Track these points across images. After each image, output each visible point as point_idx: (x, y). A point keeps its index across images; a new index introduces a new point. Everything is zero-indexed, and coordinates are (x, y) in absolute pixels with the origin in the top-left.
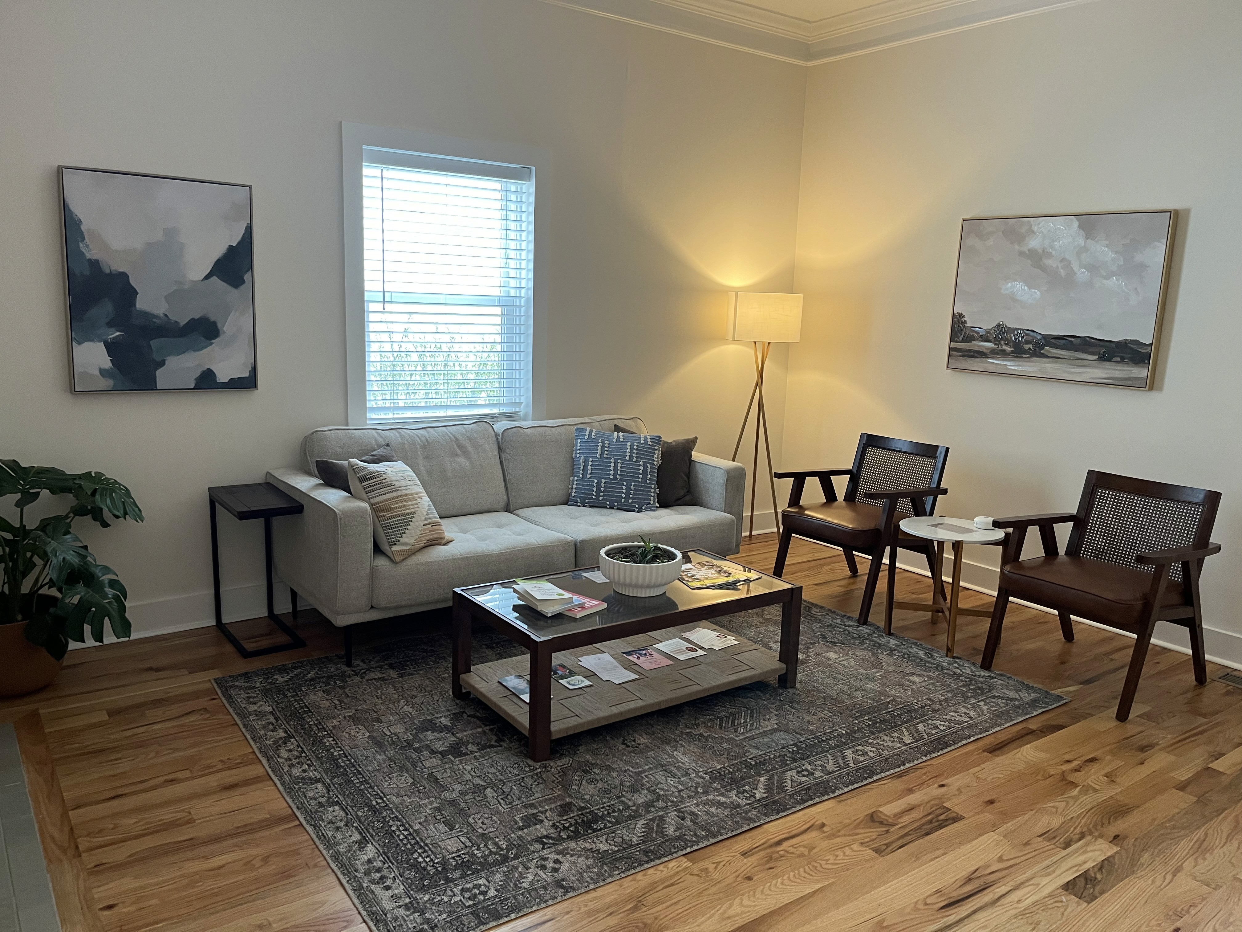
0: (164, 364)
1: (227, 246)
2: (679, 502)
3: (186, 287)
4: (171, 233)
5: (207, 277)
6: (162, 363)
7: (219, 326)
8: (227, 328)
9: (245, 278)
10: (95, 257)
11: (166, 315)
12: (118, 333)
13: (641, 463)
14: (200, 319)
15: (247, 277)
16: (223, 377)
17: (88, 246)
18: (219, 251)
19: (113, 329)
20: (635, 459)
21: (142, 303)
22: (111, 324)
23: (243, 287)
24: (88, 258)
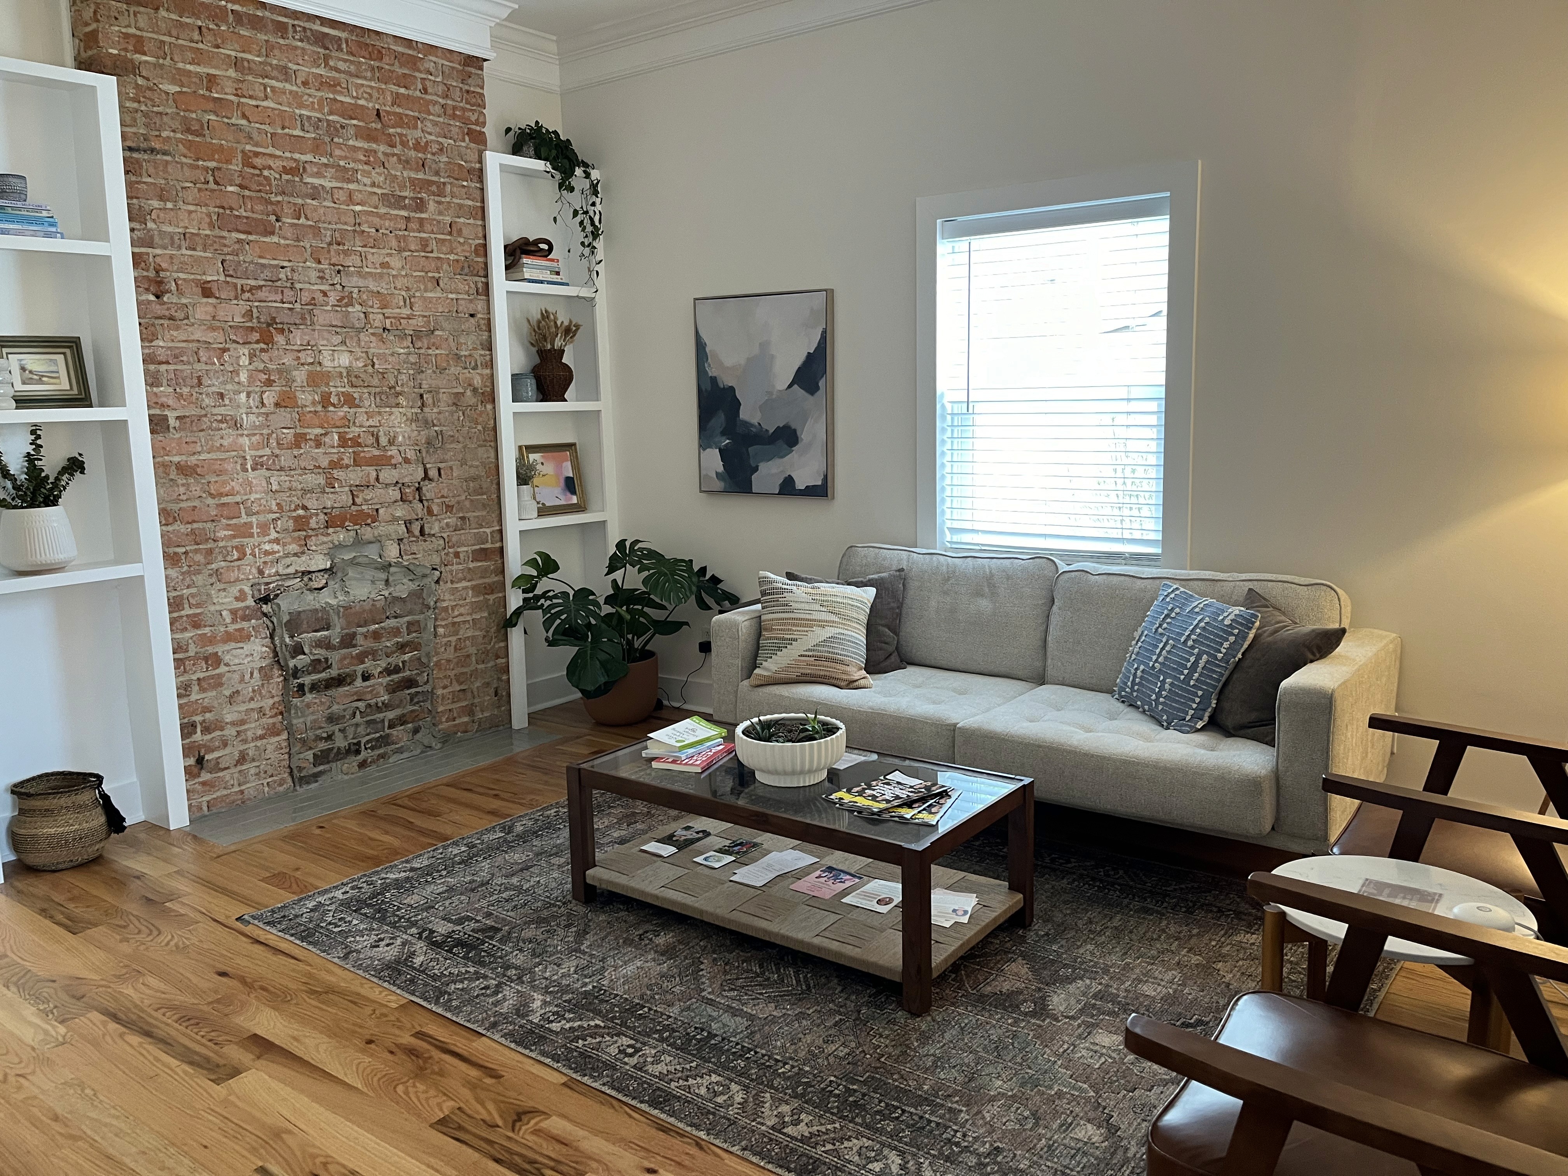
0: (757, 470)
1: (806, 354)
2: (1242, 732)
3: (774, 397)
4: (764, 346)
5: (790, 386)
6: (756, 469)
7: (798, 433)
8: (805, 436)
9: (820, 384)
10: (714, 375)
11: (759, 424)
12: (728, 441)
13: (1196, 651)
14: (784, 427)
15: (821, 383)
16: (800, 485)
17: (709, 365)
18: (798, 360)
19: (724, 438)
20: (1190, 643)
21: (745, 414)
22: (724, 433)
23: (818, 393)
24: (710, 374)
